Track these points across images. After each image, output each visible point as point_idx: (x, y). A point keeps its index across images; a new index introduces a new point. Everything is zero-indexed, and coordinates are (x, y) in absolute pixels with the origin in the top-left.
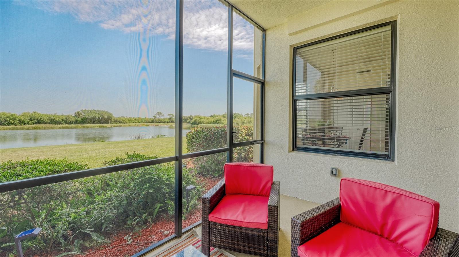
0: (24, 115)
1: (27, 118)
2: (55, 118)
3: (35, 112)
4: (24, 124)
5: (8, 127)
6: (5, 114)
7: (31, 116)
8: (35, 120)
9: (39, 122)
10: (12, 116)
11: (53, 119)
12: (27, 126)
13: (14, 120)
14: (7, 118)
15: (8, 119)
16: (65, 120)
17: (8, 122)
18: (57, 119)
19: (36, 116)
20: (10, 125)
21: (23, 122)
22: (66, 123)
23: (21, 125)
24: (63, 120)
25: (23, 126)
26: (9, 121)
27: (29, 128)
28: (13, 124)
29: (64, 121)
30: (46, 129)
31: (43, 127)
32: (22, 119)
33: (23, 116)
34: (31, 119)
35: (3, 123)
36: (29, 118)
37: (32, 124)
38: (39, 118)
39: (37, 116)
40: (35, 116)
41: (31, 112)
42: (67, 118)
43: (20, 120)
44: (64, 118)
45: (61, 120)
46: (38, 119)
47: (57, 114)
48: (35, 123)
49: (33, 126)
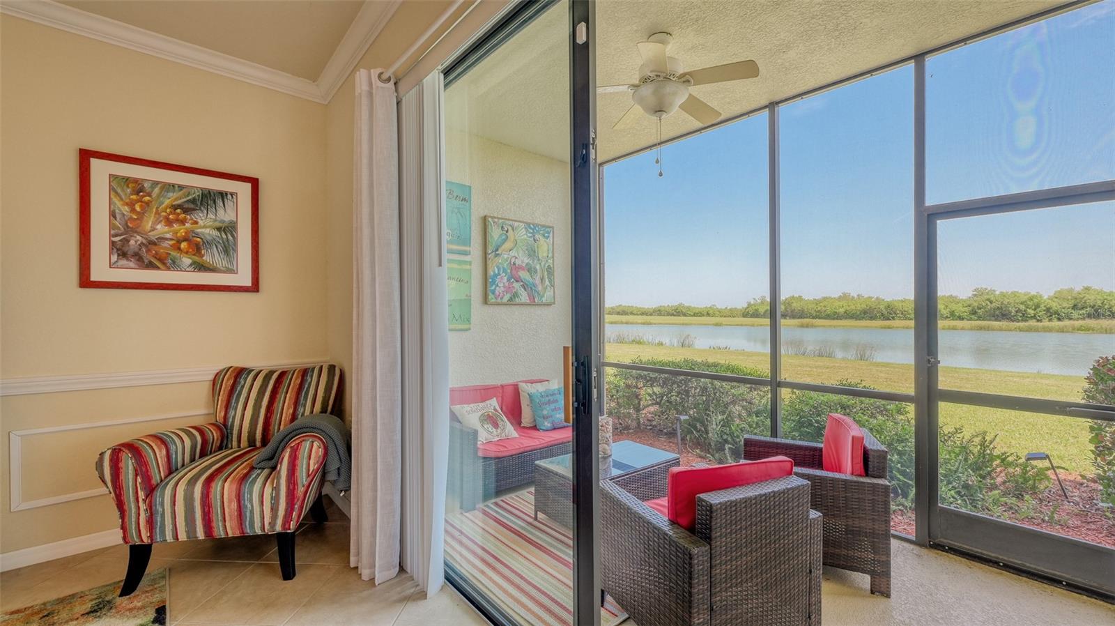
0: (1058, 296)
1: (1065, 305)
3: (1087, 289)
4: (1059, 319)
5: (1021, 324)
6: (1018, 295)
7: (1076, 299)
8: (1088, 309)
9: (1096, 313)
10: (1031, 299)
12: (1067, 323)
13: (1035, 309)
14: (1022, 303)
15: (1022, 307)
17: (1024, 315)
19: (1091, 298)
20: (1026, 321)
21: (1056, 313)
23: (1050, 320)
25: (1056, 323)
26: (1025, 311)
27: (1065, 330)
28: (1034, 317)
30: (1110, 333)
31: (1102, 328)
32: (1055, 306)
33: (1055, 300)
34: (1075, 307)
35: (1013, 316)
36: (1072, 303)
37: (1078, 319)
38: (1099, 303)
39: (1093, 297)
40: (1085, 298)
41: (1078, 288)
43: (1048, 310)
46: (1095, 305)
48: (1089, 316)
49: (1081, 322)
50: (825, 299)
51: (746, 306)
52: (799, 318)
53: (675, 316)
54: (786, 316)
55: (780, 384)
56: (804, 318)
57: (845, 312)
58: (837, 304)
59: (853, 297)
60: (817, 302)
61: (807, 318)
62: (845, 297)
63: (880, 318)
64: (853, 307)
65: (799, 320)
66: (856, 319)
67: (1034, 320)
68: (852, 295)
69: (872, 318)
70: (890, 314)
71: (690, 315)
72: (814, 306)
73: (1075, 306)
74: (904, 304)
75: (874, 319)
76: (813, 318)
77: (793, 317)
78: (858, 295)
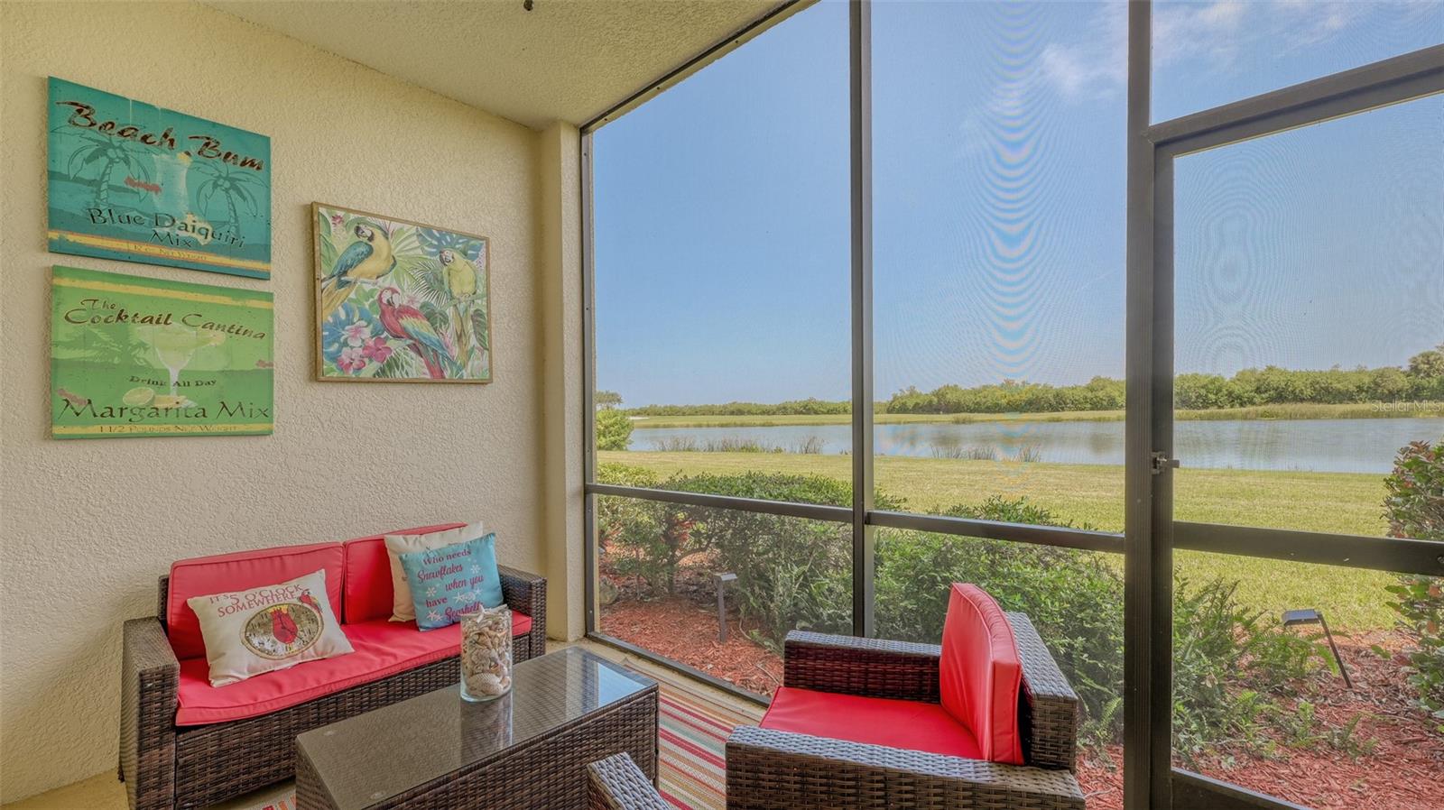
0: (1241, 378)
1: (1248, 388)
2: (1331, 384)
3: (1270, 369)
4: (1242, 405)
5: (1202, 412)
7: (1259, 380)
8: (1272, 392)
9: (1280, 397)
10: (1212, 382)
11: (1327, 388)
12: (1250, 408)
13: (1216, 394)
14: (1202, 387)
15: (1203, 392)
16: (1369, 388)
17: (1204, 400)
18: (1339, 386)
19: (1275, 380)
20: (1207, 408)
21: (1239, 397)
22: (1373, 398)
23: (1232, 407)
24: (1360, 389)
25: (1238, 410)
26: (1206, 396)
27: (1249, 416)
28: (1215, 403)
29: (1367, 392)
30: (1295, 419)
31: (1286, 413)
32: (1237, 389)
33: (1237, 382)
34: (1258, 390)
35: (1193, 403)
36: (1254, 386)
37: (1261, 404)
38: (1283, 384)
39: (1276, 378)
40: (1269, 380)
41: (1261, 368)
42: (1378, 380)
43: (1230, 394)
44: (1367, 380)
45: (1352, 388)
46: (1278, 388)
47: (1340, 369)
48: (1271, 400)
49: (1261, 409)
50: (985, 388)
51: (891, 399)
52: (954, 412)
53: (804, 414)
54: (939, 410)
55: (869, 519)
56: (961, 412)
57: (1008, 404)
58: (998, 394)
59: (1017, 385)
60: (975, 392)
61: (965, 411)
62: (1008, 384)
63: (1048, 409)
64: (1017, 397)
65: (954, 415)
66: (1021, 412)
67: (1216, 407)
68: (1016, 382)
69: (1039, 410)
70: (1060, 404)
71: (823, 413)
72: (972, 397)
73: (1258, 388)
74: (1075, 392)
75: (1041, 411)
76: (971, 412)
77: (947, 411)
78: (1023, 383)
